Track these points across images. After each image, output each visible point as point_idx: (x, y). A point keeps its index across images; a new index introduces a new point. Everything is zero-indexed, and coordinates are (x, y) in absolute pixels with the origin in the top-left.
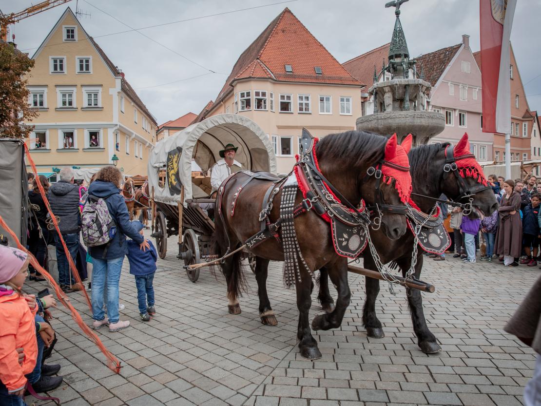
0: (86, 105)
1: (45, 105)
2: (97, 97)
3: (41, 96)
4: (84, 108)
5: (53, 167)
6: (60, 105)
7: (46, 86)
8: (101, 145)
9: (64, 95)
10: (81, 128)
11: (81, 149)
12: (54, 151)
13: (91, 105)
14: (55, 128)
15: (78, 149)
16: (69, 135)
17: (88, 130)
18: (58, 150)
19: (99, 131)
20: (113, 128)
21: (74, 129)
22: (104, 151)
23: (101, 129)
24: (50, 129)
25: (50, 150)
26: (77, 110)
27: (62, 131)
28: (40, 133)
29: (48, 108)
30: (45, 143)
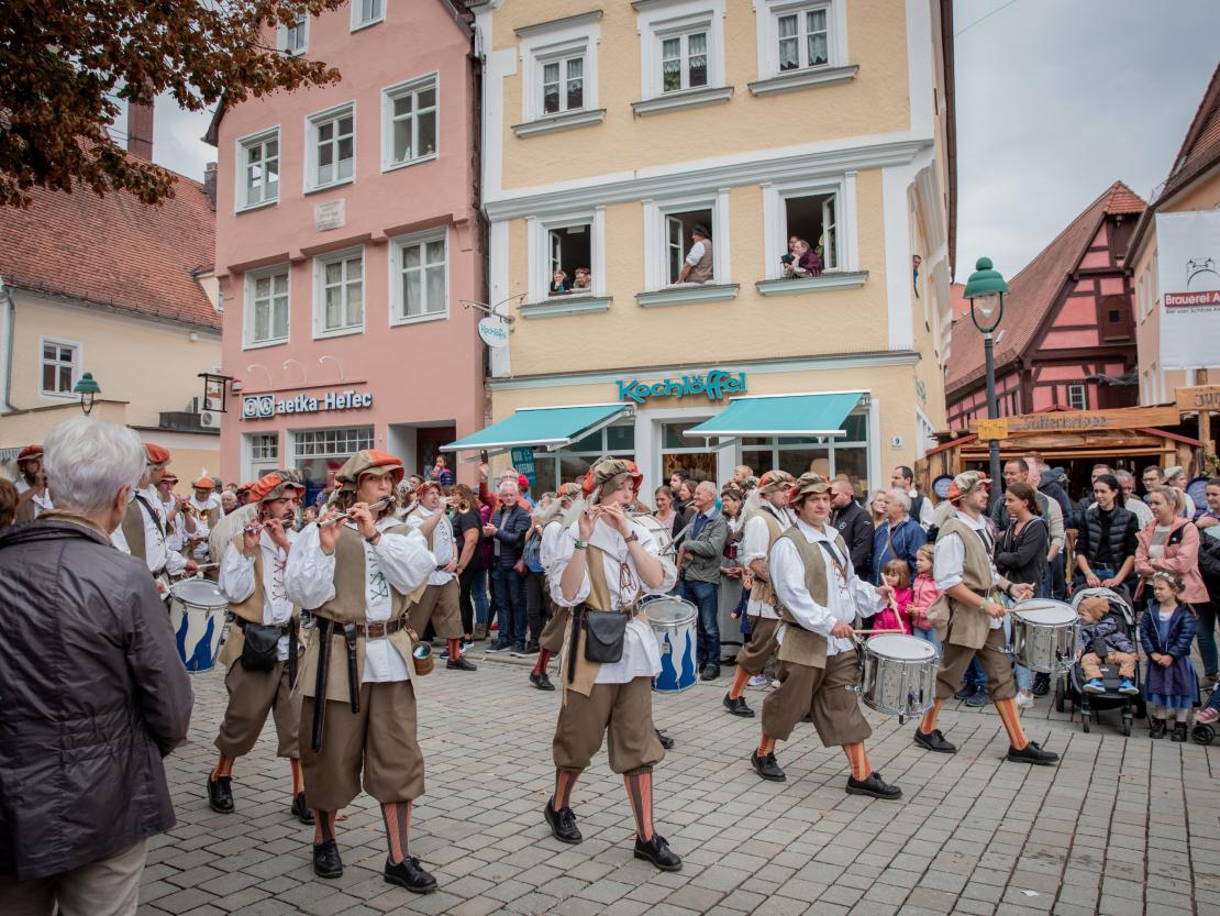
0: (775, 71)
1: (591, 101)
2: (822, 25)
3: (576, 64)
4: (763, 83)
5: (619, 377)
6: (653, 87)
7: (595, 15)
8: (849, 259)
9: (671, 44)
10: (747, 179)
11: (748, 288)
12: (624, 304)
13: (797, 67)
14: (627, 196)
15: (737, 286)
16: (694, 225)
17: (781, 193)
18: (645, 300)
19: (838, 185)
20: (907, 163)
21: (715, 190)
22: (862, 285)
23: (847, 180)
24: (608, 204)
25: (611, 298)
26: (728, 99)
27: (661, 209)
28: (569, 232)
29: (605, 110)
30: (589, 273)
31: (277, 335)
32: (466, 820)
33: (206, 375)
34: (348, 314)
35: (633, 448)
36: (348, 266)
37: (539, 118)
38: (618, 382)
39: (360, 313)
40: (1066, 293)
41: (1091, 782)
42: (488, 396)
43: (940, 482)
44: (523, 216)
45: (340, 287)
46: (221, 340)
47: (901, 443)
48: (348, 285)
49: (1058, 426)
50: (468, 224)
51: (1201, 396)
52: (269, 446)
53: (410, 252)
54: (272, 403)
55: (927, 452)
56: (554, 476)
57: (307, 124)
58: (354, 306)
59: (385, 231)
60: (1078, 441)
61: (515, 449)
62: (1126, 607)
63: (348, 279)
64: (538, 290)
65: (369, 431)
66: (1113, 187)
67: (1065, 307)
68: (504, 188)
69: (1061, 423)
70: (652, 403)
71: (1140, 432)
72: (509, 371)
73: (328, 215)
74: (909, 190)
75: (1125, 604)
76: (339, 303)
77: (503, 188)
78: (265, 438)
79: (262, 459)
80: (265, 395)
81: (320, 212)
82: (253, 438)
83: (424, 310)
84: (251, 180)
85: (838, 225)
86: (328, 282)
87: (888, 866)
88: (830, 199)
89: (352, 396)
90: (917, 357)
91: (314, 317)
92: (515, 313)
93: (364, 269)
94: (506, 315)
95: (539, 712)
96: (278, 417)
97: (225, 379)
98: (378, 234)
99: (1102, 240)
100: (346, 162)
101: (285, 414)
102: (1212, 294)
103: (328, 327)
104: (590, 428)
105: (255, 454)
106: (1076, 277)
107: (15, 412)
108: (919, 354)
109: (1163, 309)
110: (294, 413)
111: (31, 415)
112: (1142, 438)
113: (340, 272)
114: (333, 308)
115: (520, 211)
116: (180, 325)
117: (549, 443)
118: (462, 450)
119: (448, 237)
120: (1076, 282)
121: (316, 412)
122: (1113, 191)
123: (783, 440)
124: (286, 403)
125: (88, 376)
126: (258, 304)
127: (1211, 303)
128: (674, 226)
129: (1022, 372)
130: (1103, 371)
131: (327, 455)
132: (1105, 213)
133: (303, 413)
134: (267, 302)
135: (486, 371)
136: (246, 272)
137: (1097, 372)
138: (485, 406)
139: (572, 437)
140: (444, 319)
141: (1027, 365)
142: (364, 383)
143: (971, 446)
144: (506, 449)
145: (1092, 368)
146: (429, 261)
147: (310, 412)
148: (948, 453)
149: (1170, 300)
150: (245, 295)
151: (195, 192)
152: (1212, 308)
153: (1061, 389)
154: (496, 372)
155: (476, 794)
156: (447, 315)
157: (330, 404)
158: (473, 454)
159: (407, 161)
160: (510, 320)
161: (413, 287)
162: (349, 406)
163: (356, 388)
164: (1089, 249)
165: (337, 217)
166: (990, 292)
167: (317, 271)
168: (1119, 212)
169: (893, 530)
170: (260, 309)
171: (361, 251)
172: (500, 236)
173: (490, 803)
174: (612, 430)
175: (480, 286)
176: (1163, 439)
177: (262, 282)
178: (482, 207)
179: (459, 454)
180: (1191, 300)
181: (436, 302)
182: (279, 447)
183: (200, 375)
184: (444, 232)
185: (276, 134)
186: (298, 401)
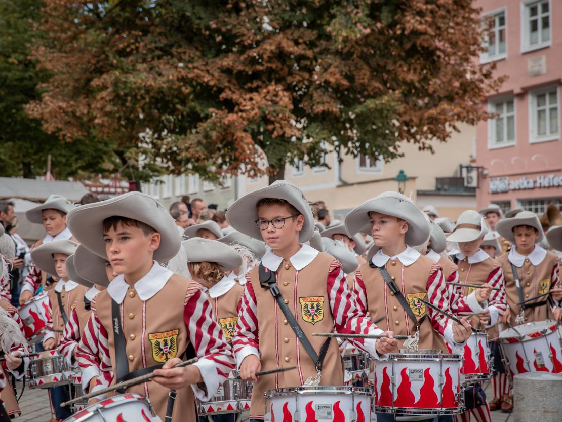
31: (509, 139)
34: (551, 126)
36: (550, 96)
39: (557, 127)
45: (544, 111)
48: (550, 109)
54: (506, 182)
57: (522, 7)
58: (554, 121)
63: (550, 105)
73: (536, 66)
76: (545, 119)
78: (504, 204)
80: (502, 177)
81: (531, 64)
86: (538, 106)
89: (553, 179)
91: (530, 128)
93: (558, 99)
96: (510, 191)
97: (478, 168)
100: (546, 30)
101: (515, 190)
103: (539, 136)
107: (344, 184)
110: (520, 189)
111: (356, 187)
113: (545, 100)
114: (542, 123)
121: (533, 189)
124: (515, 184)
125: (402, 172)
126: (497, 119)
133: (525, 189)
134: (502, 118)
147: (529, 189)
157: (540, 184)
162: (551, 185)
163: (557, 174)
165: (541, 67)
167: (531, 100)
170: (498, 123)
171: (556, 89)
177: (499, 106)
185: (503, 13)
186: (522, 182)
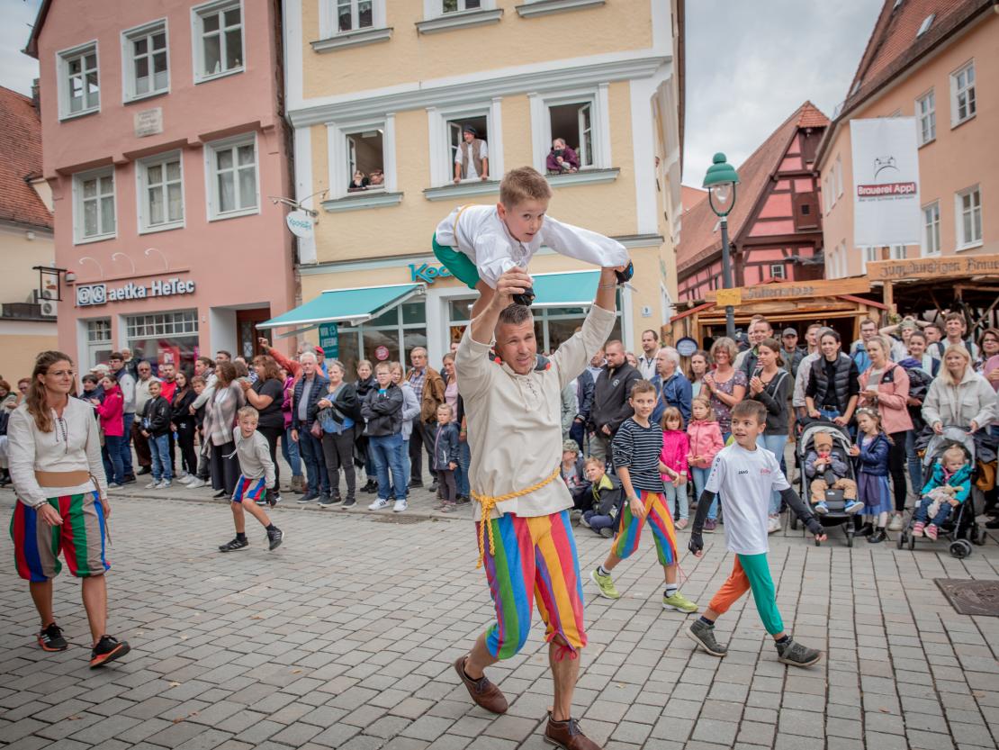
1: (380, 21)
4: (529, 6)
5: (411, 261)
6: (434, 8)
8: (604, 158)
10: (515, 90)
12: (414, 198)
14: (413, 105)
17: (546, 101)
18: (432, 195)
19: (593, 95)
20: (650, 76)
21: (489, 99)
22: (615, 179)
23: (601, 90)
24: (398, 111)
25: (402, 194)
26: (499, 20)
27: (443, 115)
28: (364, 136)
29: (392, 29)
30: (382, 172)
31: (105, 230)
32: (293, 664)
33: (40, 268)
34: (170, 211)
35: (424, 321)
36: (168, 168)
37: (335, 36)
38: (412, 266)
39: (180, 210)
40: (769, 190)
41: (830, 590)
42: (298, 280)
43: (681, 344)
44: (322, 123)
45: (160, 189)
46: (52, 237)
47: (649, 312)
48: (169, 186)
49: (775, 295)
50: (275, 129)
51: (886, 269)
52: (104, 330)
53: (223, 156)
54: (104, 291)
55: (671, 318)
56: (357, 349)
57: (123, 39)
58: (175, 204)
59: (200, 137)
60: (791, 307)
61: (323, 325)
62: (845, 441)
63: (168, 180)
64: (339, 188)
65: (193, 314)
66: (803, 106)
67: (768, 203)
68: (306, 96)
69: (778, 292)
70: (439, 283)
71: (839, 299)
72: (315, 258)
73: (147, 123)
74: (652, 100)
75: (844, 438)
76: (161, 202)
77: (304, 98)
78: (99, 323)
79: (97, 341)
80: (97, 285)
81: (139, 120)
82: (89, 323)
83: (238, 207)
84: (73, 90)
85: (593, 128)
86: (150, 183)
87: (679, 682)
88: (585, 108)
89: (176, 283)
90: (661, 240)
91: (139, 214)
92: (319, 208)
93: (182, 171)
94: (311, 209)
95: (353, 554)
96: (110, 304)
97: (59, 271)
98: (193, 139)
99: (796, 149)
100: (161, 74)
101: (116, 301)
102: (894, 185)
103: (152, 223)
104: (387, 305)
105: (91, 337)
106: (776, 178)
108: (662, 237)
109: (856, 198)
110: (125, 300)
112: (841, 303)
113: (160, 173)
114: (156, 206)
115: (321, 117)
116: (17, 225)
117: (353, 319)
118: (276, 327)
119: (257, 143)
120: (776, 182)
122: (804, 108)
123: (552, 311)
124: (117, 292)
126: (87, 203)
127: (893, 193)
128: (455, 131)
129: (735, 254)
130: (797, 254)
131: (156, 336)
132: (798, 126)
133: (133, 299)
134: (95, 201)
135: (296, 259)
136: (73, 174)
137: (793, 254)
138: (296, 289)
139: (372, 313)
140: (256, 214)
141: (739, 249)
142: (187, 272)
143: (706, 313)
144: (315, 325)
145: (789, 251)
146: (241, 163)
147: (139, 299)
148: (688, 318)
149: (863, 191)
150: (74, 194)
151: (24, 105)
152: (894, 197)
153: (766, 268)
154: (304, 259)
155: (300, 637)
156: (259, 210)
157: (157, 291)
158: (286, 331)
159: (217, 74)
160: (314, 214)
161: (227, 187)
162: (174, 292)
163: (182, 276)
164: (786, 155)
165: (156, 124)
166: (724, 182)
168: (809, 125)
169: (665, 382)
170: (88, 208)
171: (179, 155)
172: (303, 140)
173: (314, 646)
174: (406, 307)
175: (287, 185)
176: (857, 303)
177: (88, 184)
178: (287, 115)
179: (274, 331)
180: (878, 191)
181: (248, 200)
182: (113, 330)
183: (35, 268)
184: (253, 137)
185: (93, 48)
186: (127, 290)
